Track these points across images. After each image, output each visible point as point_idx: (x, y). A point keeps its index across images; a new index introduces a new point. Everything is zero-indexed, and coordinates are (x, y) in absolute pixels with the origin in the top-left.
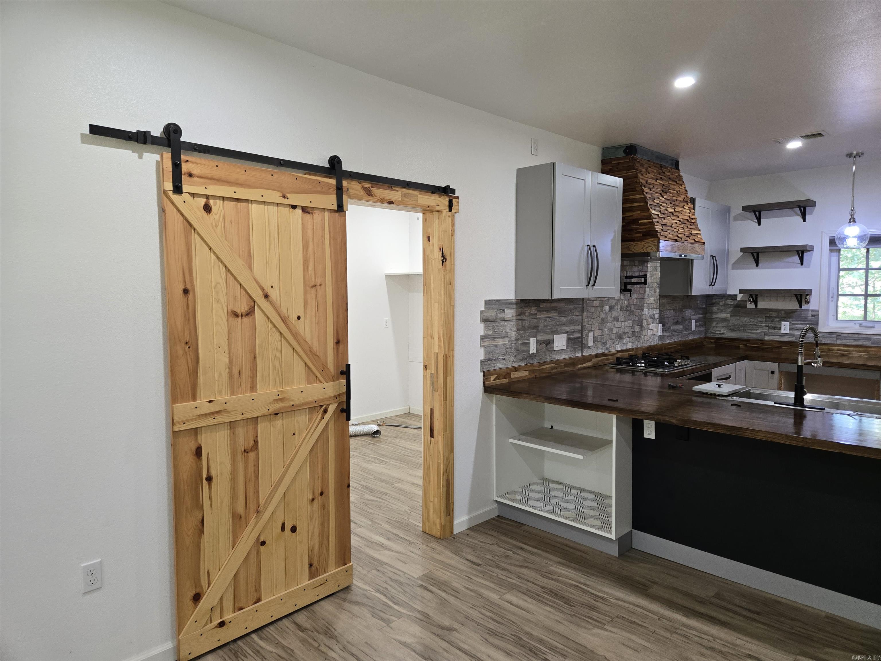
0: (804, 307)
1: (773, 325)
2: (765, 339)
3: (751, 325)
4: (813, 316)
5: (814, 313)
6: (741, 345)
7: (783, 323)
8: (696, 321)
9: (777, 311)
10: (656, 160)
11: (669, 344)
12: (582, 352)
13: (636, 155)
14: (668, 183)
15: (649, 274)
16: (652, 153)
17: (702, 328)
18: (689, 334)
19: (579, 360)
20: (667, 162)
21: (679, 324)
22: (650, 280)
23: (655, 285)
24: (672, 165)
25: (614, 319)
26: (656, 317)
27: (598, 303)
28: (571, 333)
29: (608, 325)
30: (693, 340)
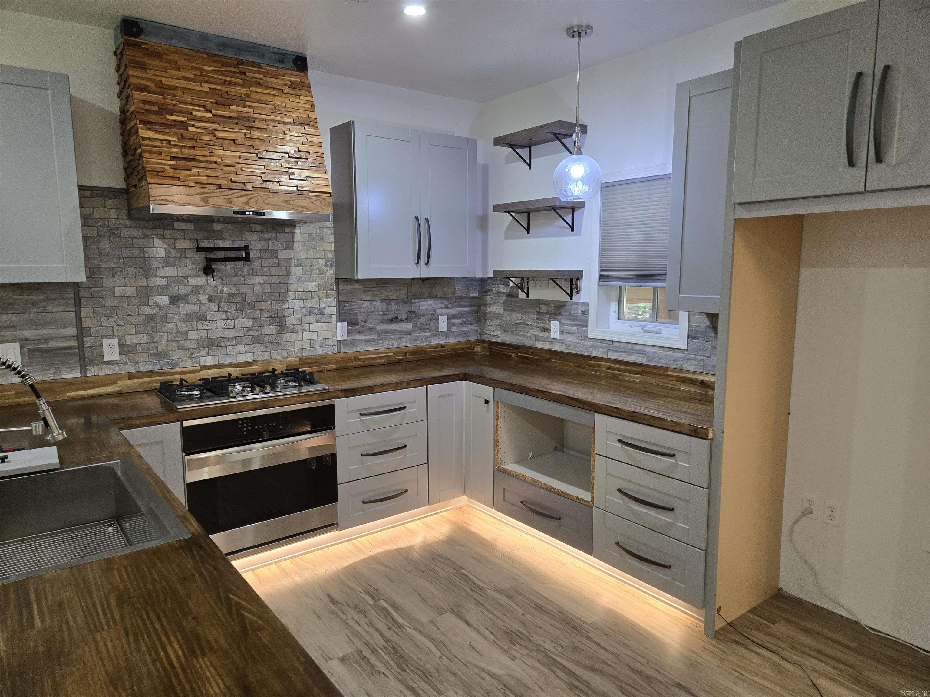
0: (575, 298)
1: (544, 325)
2: (536, 346)
3: (522, 324)
4: (583, 313)
5: (584, 309)
6: (512, 354)
7: (552, 322)
8: (450, 317)
9: (547, 303)
10: (220, 50)
11: (370, 352)
12: (83, 369)
13: (142, 36)
14: (246, 91)
15: (297, 246)
16: (204, 37)
17: (470, 328)
18: (430, 336)
19: (70, 384)
20: (262, 56)
21: (401, 321)
22: (302, 255)
23: (322, 262)
24: (281, 61)
25: (189, 317)
26: (327, 311)
27: (131, 291)
28: (39, 341)
29: (170, 326)
30: (442, 346)
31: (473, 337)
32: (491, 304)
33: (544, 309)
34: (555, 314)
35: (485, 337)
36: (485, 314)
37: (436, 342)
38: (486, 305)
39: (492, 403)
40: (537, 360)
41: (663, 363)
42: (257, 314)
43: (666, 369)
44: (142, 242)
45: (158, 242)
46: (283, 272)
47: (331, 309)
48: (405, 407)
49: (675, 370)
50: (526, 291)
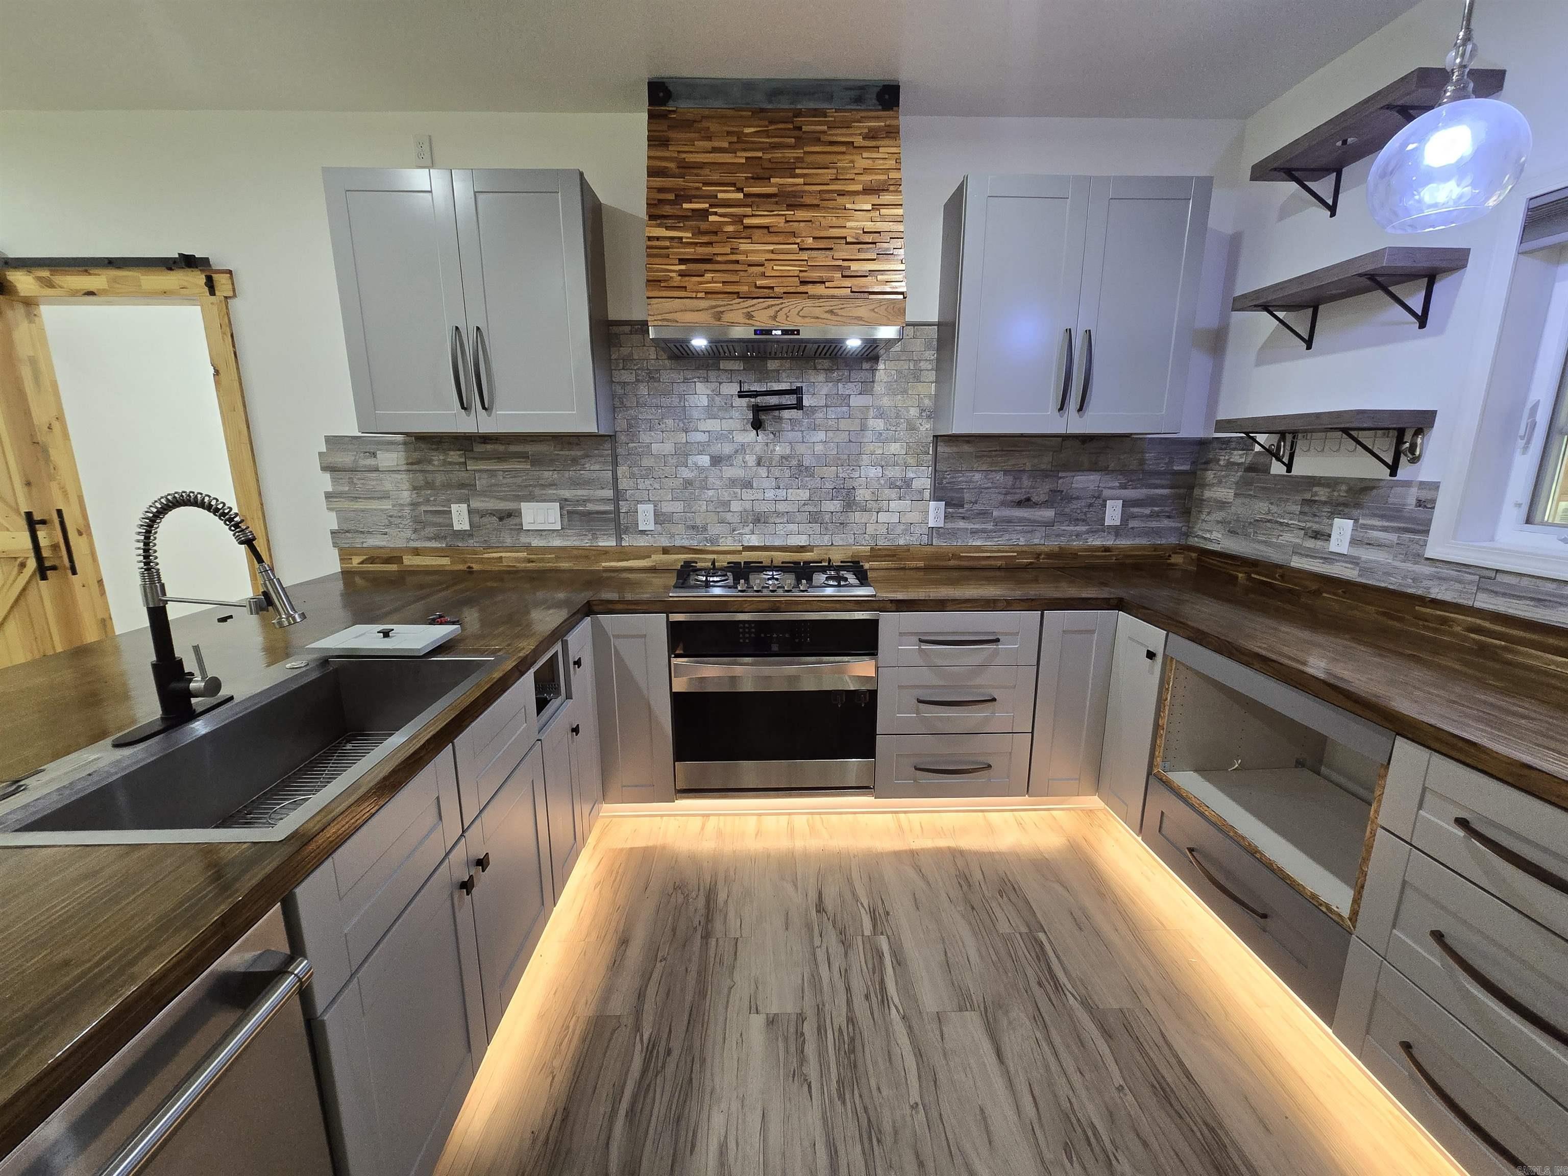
0: (1405, 471)
1: (1316, 527)
2: (1293, 564)
3: (1269, 521)
4: (1420, 503)
5: (1425, 495)
6: (1240, 575)
7: (1337, 521)
8: (1127, 504)
9: (1331, 483)
10: (770, 102)
11: (978, 549)
12: (619, 539)
13: (671, 103)
14: (798, 153)
15: (879, 388)
16: (749, 86)
17: (1166, 523)
18: (1088, 532)
19: (605, 553)
20: (830, 98)
21: (1036, 505)
22: (886, 401)
23: (914, 412)
24: (858, 100)
25: (733, 482)
26: (916, 484)
27: (668, 448)
28: (578, 502)
29: (711, 493)
30: (1107, 549)
31: (1173, 540)
32: (1213, 485)
33: (1322, 494)
34: (1345, 505)
35: (1193, 541)
36: (1200, 501)
37: (1096, 541)
38: (1203, 486)
39: (1159, 659)
40: (1290, 591)
42: (815, 483)
44: (683, 387)
45: (700, 387)
46: (855, 425)
47: (923, 481)
48: (997, 640)
50: (1286, 460)
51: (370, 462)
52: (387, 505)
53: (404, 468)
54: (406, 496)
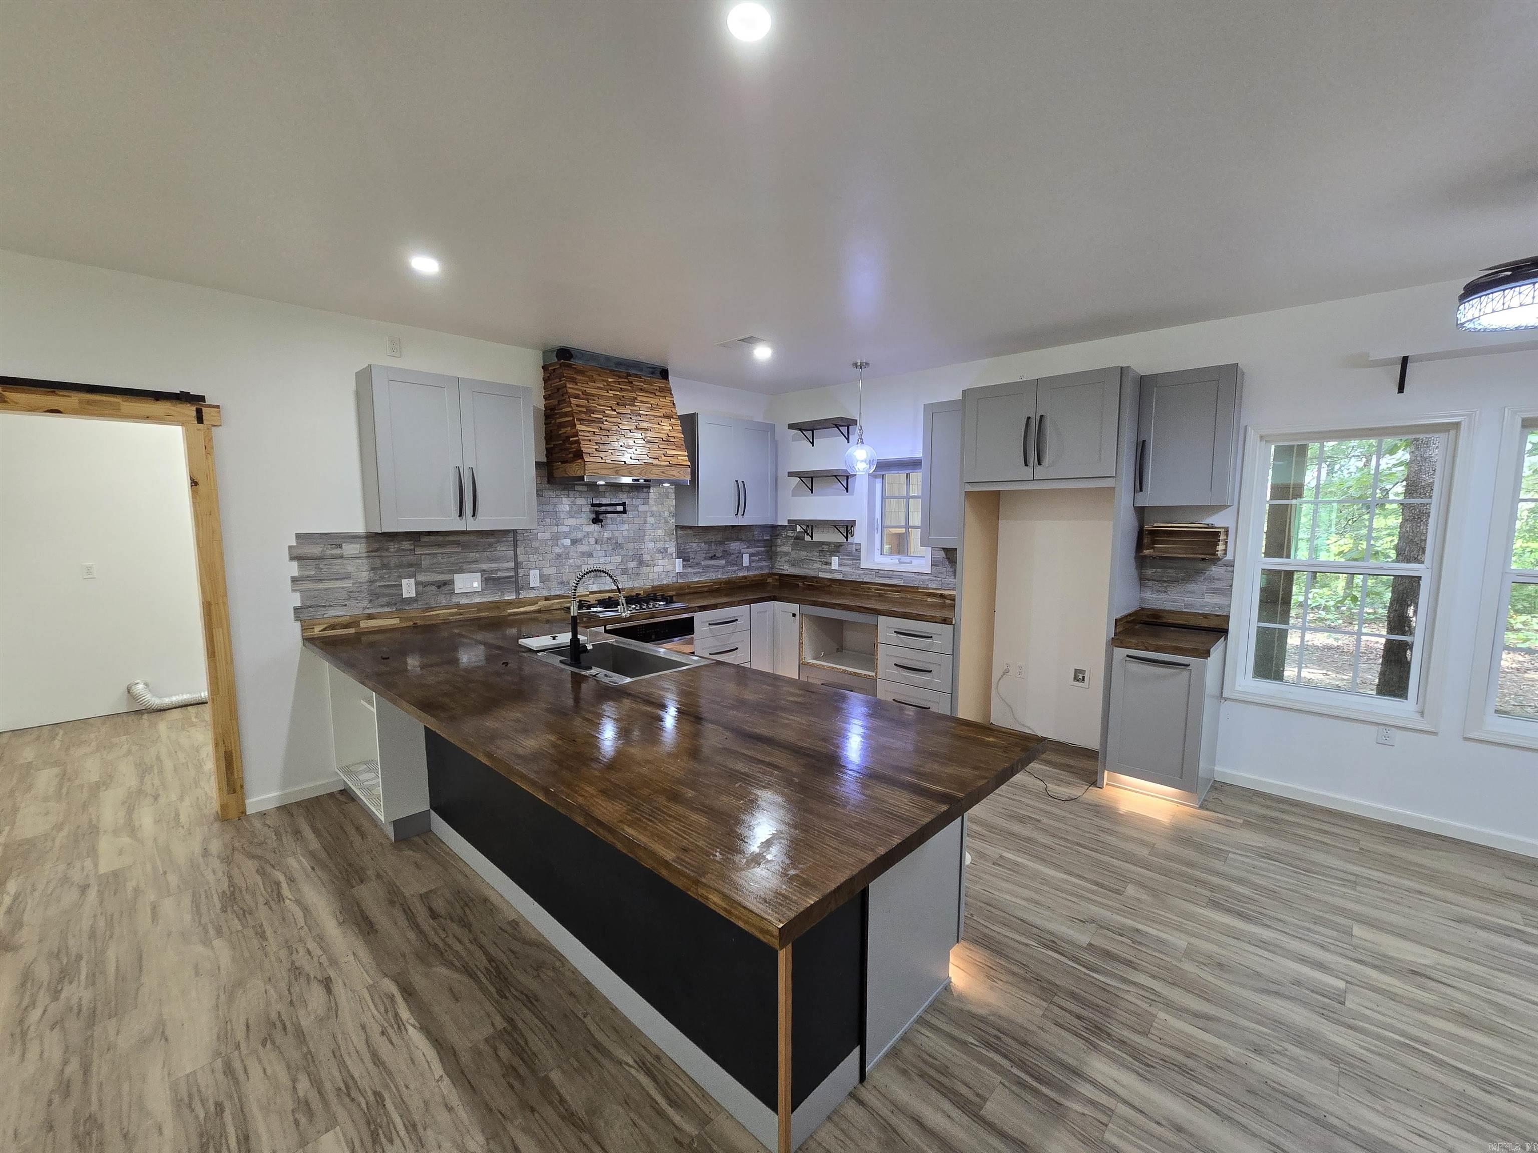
0: (850, 540)
1: (825, 561)
2: (819, 576)
3: (808, 560)
4: (856, 550)
5: (857, 547)
7: (833, 558)
8: (751, 555)
9: (828, 544)
10: (617, 367)
11: (698, 582)
12: (518, 593)
13: (572, 360)
14: (634, 395)
15: (651, 502)
16: (608, 358)
17: (764, 564)
18: (738, 570)
19: (509, 603)
20: (641, 370)
21: (718, 558)
22: (654, 509)
23: (667, 514)
24: (653, 373)
25: (583, 554)
26: (669, 551)
27: (547, 536)
28: (492, 572)
29: (571, 561)
30: (745, 577)
31: (766, 571)
32: (780, 546)
33: (826, 548)
34: (834, 552)
35: (775, 571)
36: (776, 554)
37: (741, 574)
38: (776, 546)
39: (797, 616)
40: (821, 586)
41: (915, 584)
42: (624, 552)
43: (917, 587)
44: (555, 500)
45: (565, 500)
46: (641, 521)
47: (672, 550)
48: (737, 620)
49: (923, 588)
50: (810, 535)
51: (338, 552)
52: (348, 584)
53: (365, 555)
54: (365, 575)
